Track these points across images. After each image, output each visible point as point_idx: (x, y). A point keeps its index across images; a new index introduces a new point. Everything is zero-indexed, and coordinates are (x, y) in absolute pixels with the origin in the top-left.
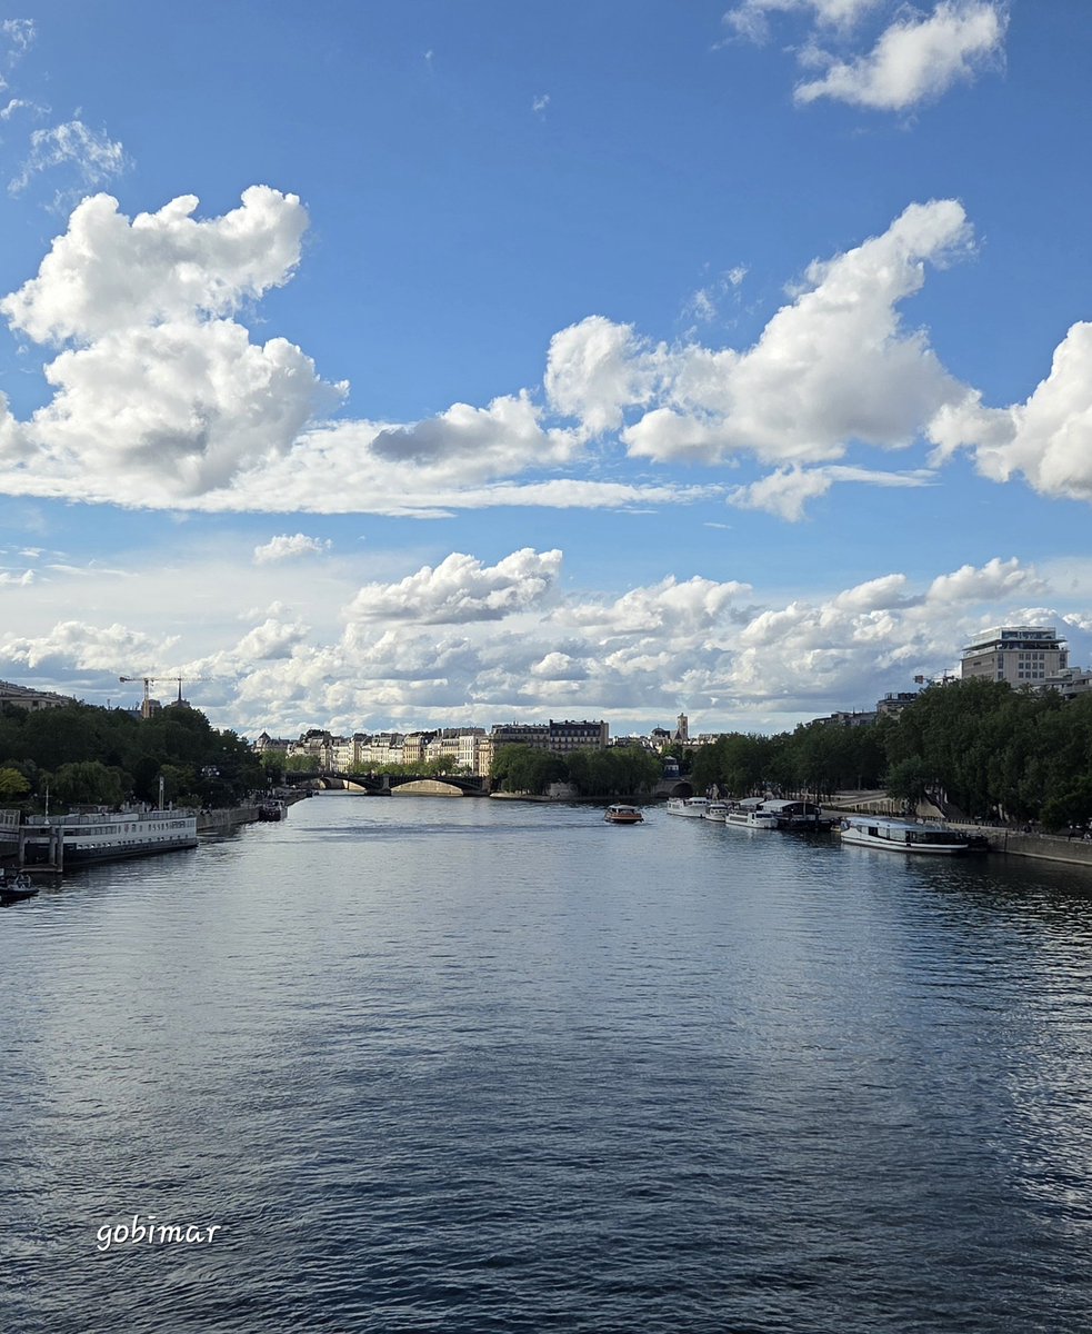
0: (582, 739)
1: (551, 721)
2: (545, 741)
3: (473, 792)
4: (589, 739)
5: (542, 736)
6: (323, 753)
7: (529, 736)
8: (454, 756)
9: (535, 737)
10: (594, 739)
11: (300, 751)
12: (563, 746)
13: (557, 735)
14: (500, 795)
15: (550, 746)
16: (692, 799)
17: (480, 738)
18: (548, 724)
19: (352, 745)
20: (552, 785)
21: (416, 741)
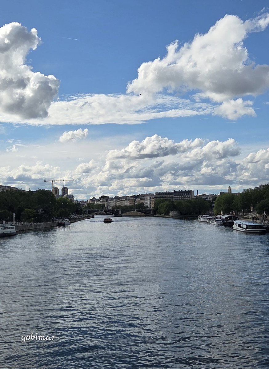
0: (184, 196)
1: (174, 191)
2: (172, 197)
3: (149, 215)
4: (187, 196)
5: (171, 196)
6: (105, 203)
7: (167, 196)
8: (143, 203)
9: (169, 196)
10: (189, 196)
11: (99, 203)
12: (178, 199)
13: (176, 195)
14: (156, 216)
15: (174, 199)
16: (204, 216)
17: (151, 197)
18: (173, 192)
19: (114, 200)
20: (171, 212)
21: (132, 198)
